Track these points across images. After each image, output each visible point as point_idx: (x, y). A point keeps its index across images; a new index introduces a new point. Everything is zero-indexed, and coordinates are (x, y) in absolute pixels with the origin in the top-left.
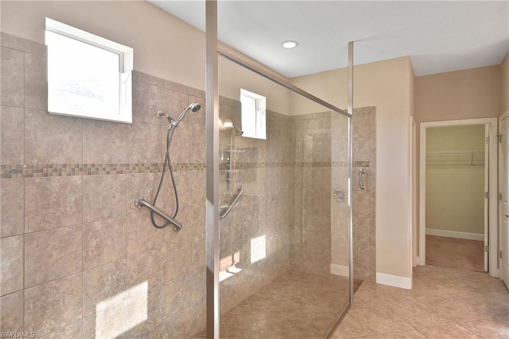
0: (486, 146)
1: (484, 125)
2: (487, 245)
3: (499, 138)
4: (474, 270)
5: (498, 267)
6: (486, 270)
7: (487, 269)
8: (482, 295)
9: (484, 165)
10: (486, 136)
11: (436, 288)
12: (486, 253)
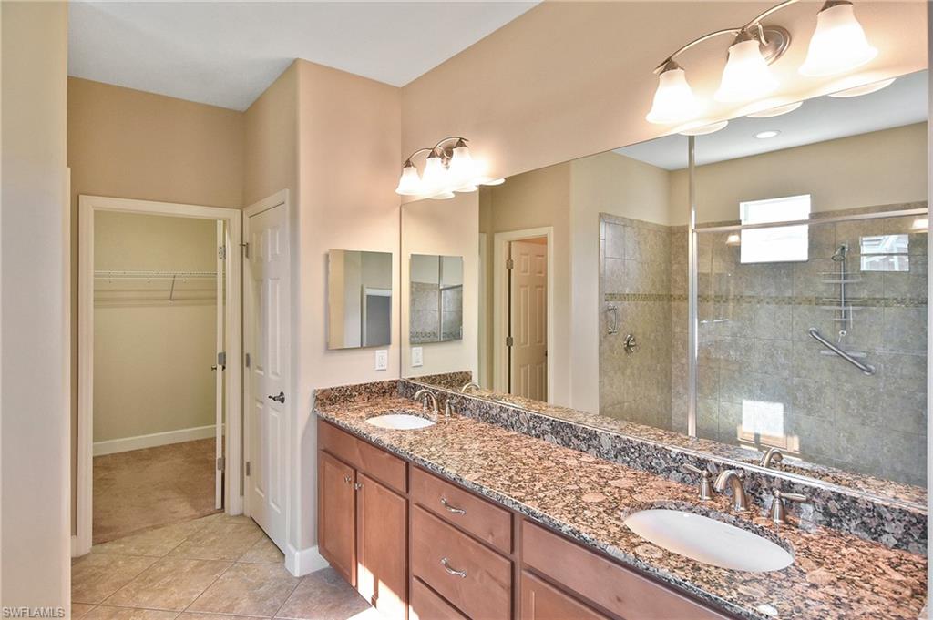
0: (220, 262)
1: (216, 221)
2: (220, 456)
3: (244, 248)
4: (198, 514)
5: (242, 494)
6: (218, 505)
7: (220, 504)
8: (232, 573)
9: (216, 298)
10: (220, 243)
11: (136, 609)
12: (219, 473)
